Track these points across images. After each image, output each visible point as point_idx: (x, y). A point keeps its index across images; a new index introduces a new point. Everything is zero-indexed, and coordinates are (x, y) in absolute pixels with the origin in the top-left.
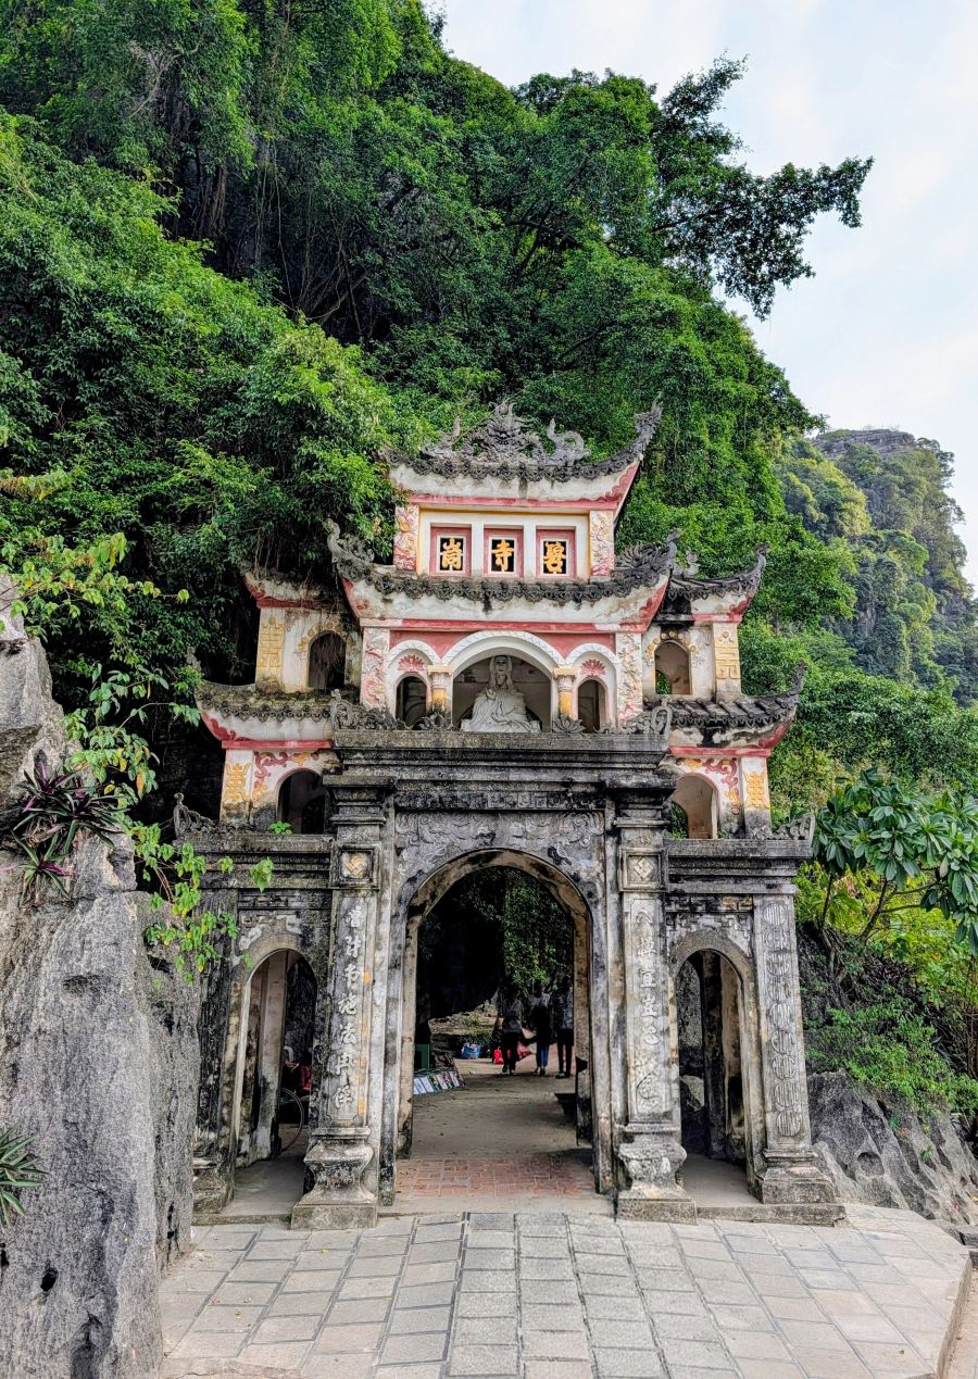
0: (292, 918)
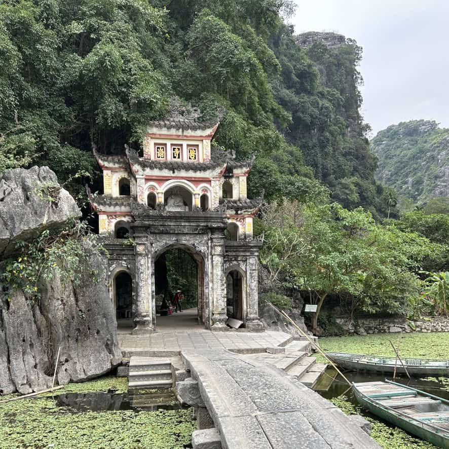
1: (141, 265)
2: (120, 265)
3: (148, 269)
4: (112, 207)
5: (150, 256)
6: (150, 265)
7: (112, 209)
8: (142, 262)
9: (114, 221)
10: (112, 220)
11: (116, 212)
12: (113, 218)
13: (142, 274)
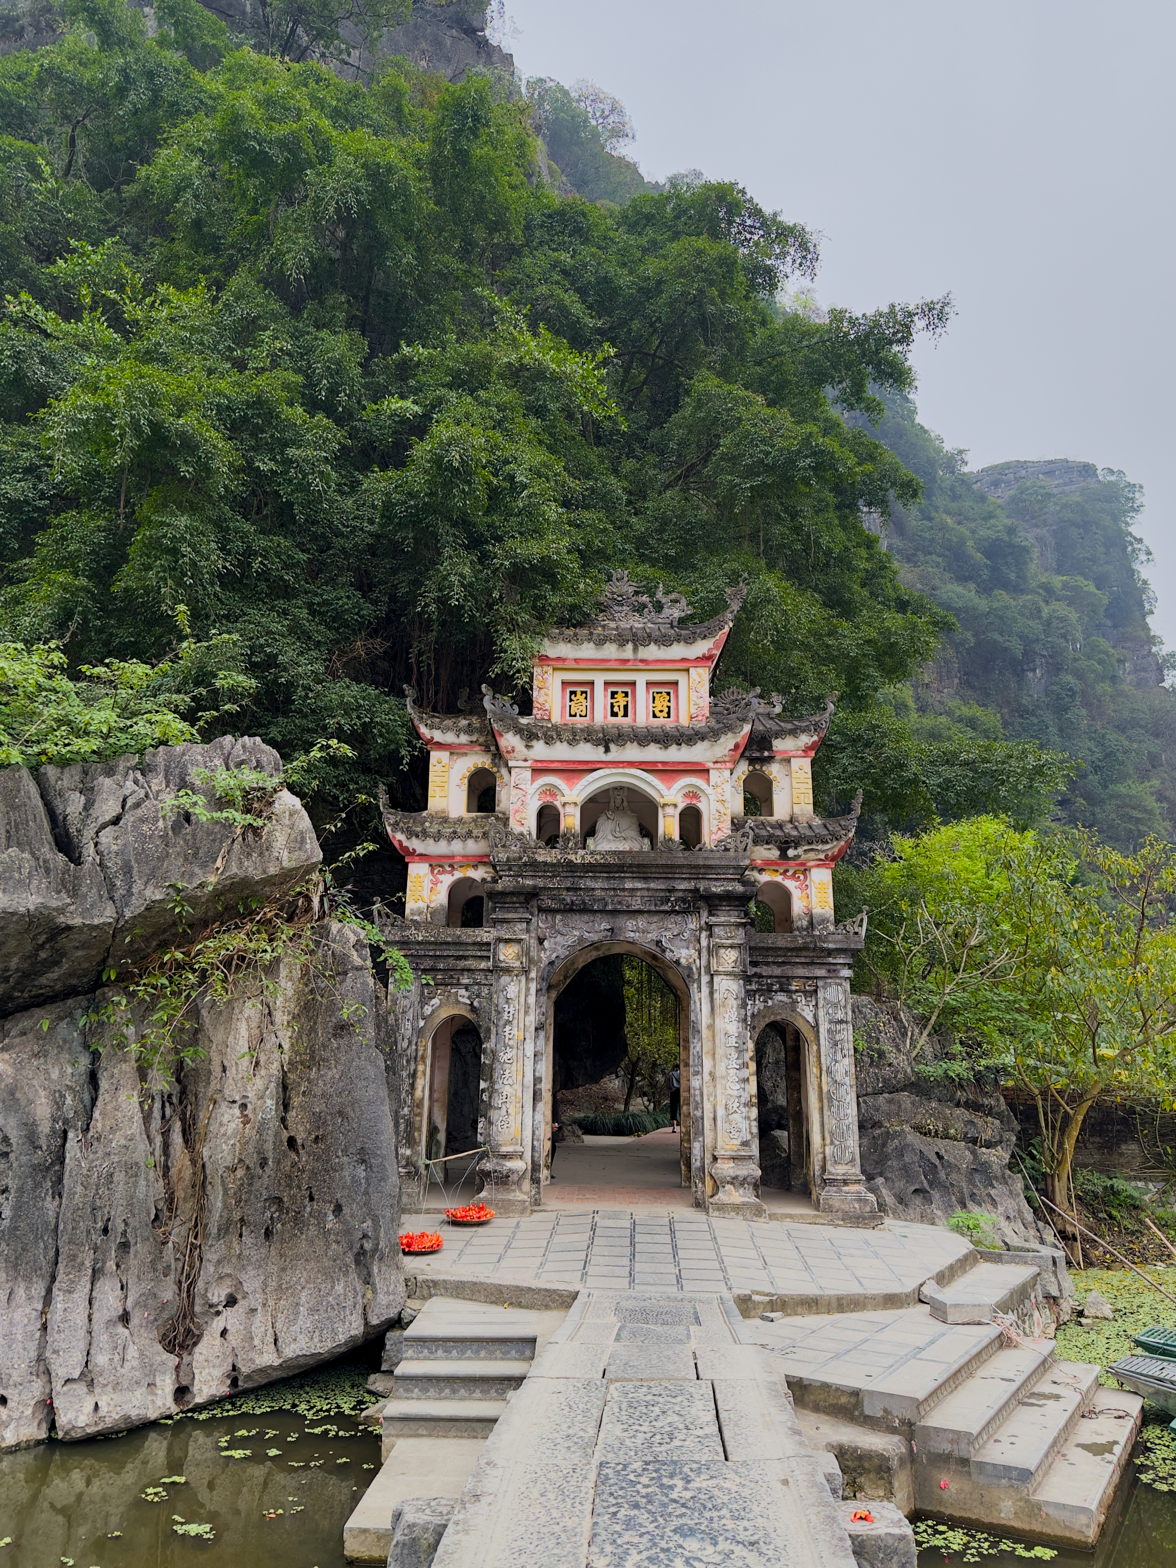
0: (462, 992)
1: (508, 1001)
2: (452, 999)
3: (526, 1013)
4: (443, 843)
5: (533, 974)
6: (532, 999)
7: (441, 848)
8: (512, 990)
9: (447, 880)
10: (441, 877)
11: (452, 857)
12: (444, 872)
13: (508, 1028)
